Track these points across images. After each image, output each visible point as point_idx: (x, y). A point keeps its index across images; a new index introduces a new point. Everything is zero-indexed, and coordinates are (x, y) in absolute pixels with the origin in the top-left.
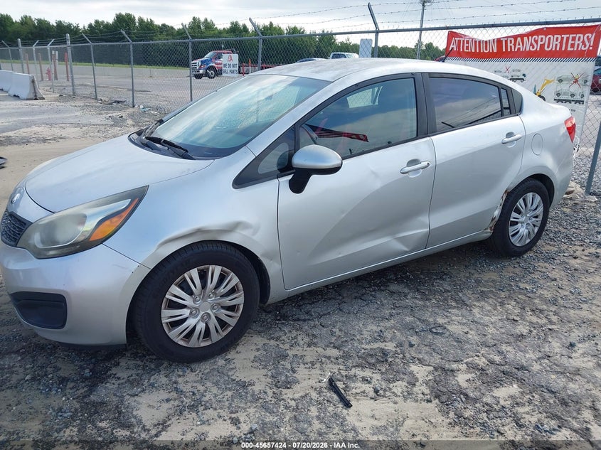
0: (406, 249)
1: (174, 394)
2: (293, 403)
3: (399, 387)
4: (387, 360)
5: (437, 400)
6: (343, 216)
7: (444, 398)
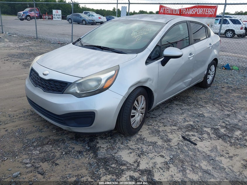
0: (185, 86)
1: (130, 151)
2: (176, 147)
3: (205, 136)
4: (194, 128)
5: (221, 139)
6: (174, 74)
7: (222, 137)
